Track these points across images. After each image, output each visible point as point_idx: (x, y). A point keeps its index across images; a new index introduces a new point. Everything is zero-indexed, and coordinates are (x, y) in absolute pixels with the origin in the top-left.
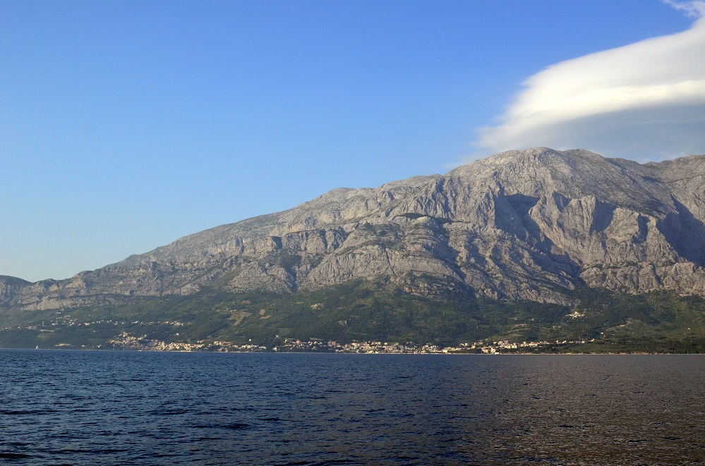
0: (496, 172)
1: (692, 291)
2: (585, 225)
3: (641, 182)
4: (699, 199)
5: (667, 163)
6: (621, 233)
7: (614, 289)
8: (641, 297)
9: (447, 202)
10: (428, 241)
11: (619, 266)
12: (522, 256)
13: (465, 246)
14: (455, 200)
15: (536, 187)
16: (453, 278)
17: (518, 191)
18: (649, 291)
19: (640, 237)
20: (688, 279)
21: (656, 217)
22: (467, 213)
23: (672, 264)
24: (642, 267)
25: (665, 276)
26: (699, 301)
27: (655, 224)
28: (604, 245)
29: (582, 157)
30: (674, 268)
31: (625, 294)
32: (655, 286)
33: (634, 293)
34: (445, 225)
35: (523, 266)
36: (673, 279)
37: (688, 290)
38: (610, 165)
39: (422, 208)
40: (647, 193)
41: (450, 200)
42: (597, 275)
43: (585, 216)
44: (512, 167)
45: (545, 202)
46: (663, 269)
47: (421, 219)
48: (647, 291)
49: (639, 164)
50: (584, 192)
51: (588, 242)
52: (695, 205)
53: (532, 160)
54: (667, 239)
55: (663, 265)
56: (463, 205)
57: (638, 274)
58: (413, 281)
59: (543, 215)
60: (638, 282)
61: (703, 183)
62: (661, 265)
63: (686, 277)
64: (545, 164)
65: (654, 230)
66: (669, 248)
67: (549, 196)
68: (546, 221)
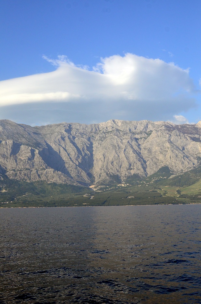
1: (53, 181)
2: (8, 152)
3: (32, 135)
4: (56, 142)
5: (43, 127)
6: (23, 156)
7: (20, 180)
8: (32, 183)
11: (22, 170)
18: (35, 181)
19: (31, 158)
20: (51, 176)
21: (38, 149)
23: (45, 169)
24: (32, 171)
25: (42, 174)
26: (56, 185)
27: (38, 152)
28: (16, 161)
29: (7, 123)
30: (45, 171)
31: (25, 182)
32: (37, 179)
33: (29, 182)
36: (45, 176)
37: (51, 180)
38: (19, 127)
40: (35, 139)
42: (13, 174)
43: (8, 148)
46: (41, 171)
48: (34, 181)
49: (31, 127)
50: (8, 138)
51: (9, 160)
52: (54, 145)
54: (43, 159)
55: (41, 170)
57: (31, 173)
60: (30, 177)
61: (58, 136)
62: (40, 170)
63: (50, 175)
65: (38, 155)
66: (44, 163)
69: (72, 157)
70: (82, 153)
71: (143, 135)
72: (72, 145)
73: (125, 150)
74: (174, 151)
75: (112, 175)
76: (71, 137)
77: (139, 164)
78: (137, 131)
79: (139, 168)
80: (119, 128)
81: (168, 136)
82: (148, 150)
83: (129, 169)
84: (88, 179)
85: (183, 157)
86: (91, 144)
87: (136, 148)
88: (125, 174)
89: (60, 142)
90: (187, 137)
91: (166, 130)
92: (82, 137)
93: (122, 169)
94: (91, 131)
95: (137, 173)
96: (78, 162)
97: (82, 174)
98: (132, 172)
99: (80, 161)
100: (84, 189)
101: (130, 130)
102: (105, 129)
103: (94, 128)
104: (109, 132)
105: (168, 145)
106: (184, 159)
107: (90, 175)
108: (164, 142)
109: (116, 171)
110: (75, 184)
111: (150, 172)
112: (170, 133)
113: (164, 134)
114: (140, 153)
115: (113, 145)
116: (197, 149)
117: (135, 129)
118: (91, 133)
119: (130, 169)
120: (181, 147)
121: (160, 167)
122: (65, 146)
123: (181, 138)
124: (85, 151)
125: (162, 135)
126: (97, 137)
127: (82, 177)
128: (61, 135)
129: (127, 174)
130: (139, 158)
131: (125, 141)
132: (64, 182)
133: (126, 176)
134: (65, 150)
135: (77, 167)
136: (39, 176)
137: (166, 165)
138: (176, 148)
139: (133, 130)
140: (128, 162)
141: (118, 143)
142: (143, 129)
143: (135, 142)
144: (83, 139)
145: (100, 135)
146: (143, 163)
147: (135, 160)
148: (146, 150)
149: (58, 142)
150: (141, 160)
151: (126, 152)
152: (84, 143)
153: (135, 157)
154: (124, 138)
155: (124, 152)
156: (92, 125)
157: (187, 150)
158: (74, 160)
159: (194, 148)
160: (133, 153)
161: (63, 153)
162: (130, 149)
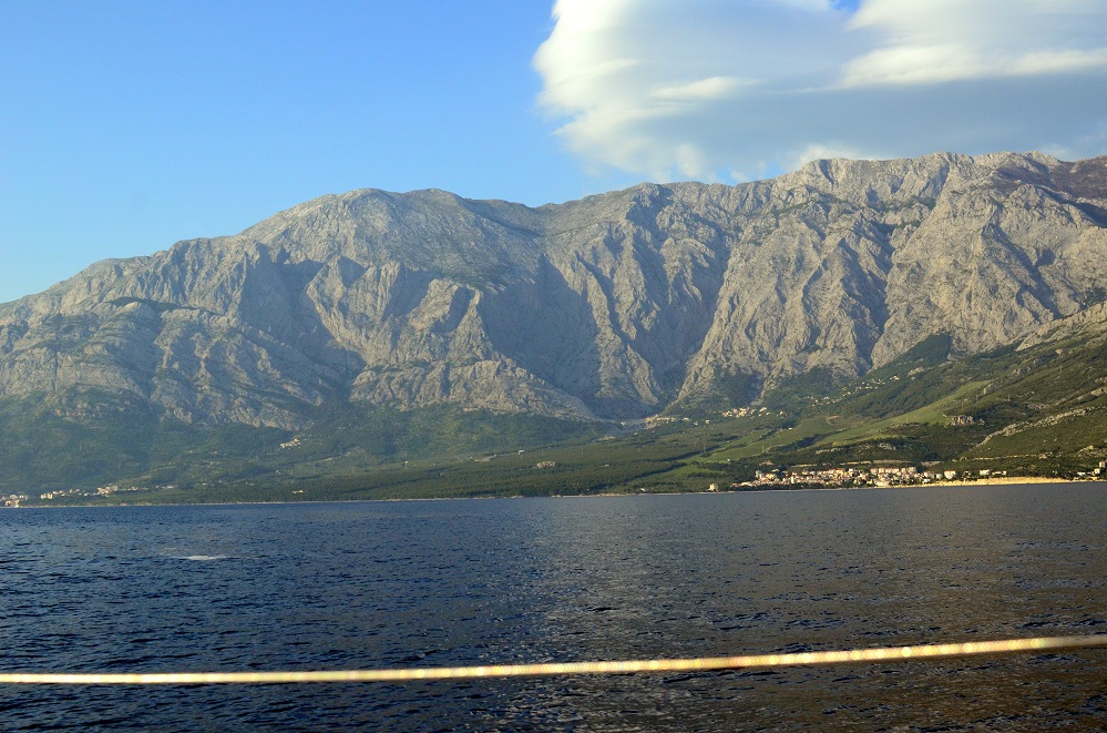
0: (287, 230)
1: (482, 403)
2: (378, 307)
4: (582, 261)
6: (426, 317)
7: (380, 404)
8: (408, 414)
9: (182, 279)
10: (117, 339)
11: (402, 367)
12: (255, 357)
13: (172, 346)
14: (195, 274)
15: (331, 250)
16: (132, 393)
17: (307, 256)
18: (426, 405)
19: (448, 322)
20: (485, 386)
21: (487, 291)
22: (202, 295)
23: (476, 360)
24: (433, 368)
25: (457, 381)
26: (482, 419)
27: (477, 302)
28: (396, 335)
29: (426, 202)
30: (473, 368)
31: (391, 410)
32: (436, 398)
33: (404, 409)
34: (164, 314)
35: (252, 372)
36: (466, 385)
37: (477, 401)
38: (462, 211)
39: (142, 289)
40: (503, 255)
41: (189, 276)
42: (368, 383)
43: (380, 294)
44: (311, 220)
45: (326, 275)
46: (460, 370)
47: (130, 306)
51: (375, 332)
52: (570, 271)
53: (339, 209)
54: (486, 327)
55: (463, 365)
56: (203, 283)
57: (425, 378)
58: (70, 400)
59: (322, 294)
60: (418, 391)
61: (596, 235)
62: (459, 363)
63: (484, 382)
64: (355, 215)
65: (472, 312)
66: (482, 339)
67: (333, 264)
68: (323, 303)
69: (622, 311)
70: (666, 297)
71: (915, 214)
72: (633, 264)
73: (817, 275)
74: (989, 271)
75: (734, 374)
76: (648, 236)
77: (848, 325)
78: (901, 199)
79: (844, 345)
80: (836, 191)
81: (989, 210)
82: (913, 271)
83: (806, 348)
84: (654, 392)
85: (1020, 291)
86: (724, 255)
87: (868, 263)
88: (782, 370)
89: (596, 257)
90: (1073, 210)
91: (992, 187)
92: (690, 236)
93: (780, 350)
94: (737, 209)
95: (829, 361)
96: (640, 328)
98: (814, 360)
99: (646, 324)
100: (584, 430)
101: (872, 195)
102: (784, 198)
103: (751, 196)
104: (794, 207)
105: (978, 247)
106: (1020, 302)
107: (670, 377)
108: (970, 238)
109: (757, 358)
110: (558, 414)
111: (881, 355)
112: (1003, 198)
113: (979, 204)
114: (881, 284)
115: (782, 257)
117: (894, 190)
118: (734, 216)
119: (811, 347)
120: (1034, 251)
121: (923, 337)
122: (613, 271)
123: (1043, 217)
124: (684, 286)
125: (967, 210)
126: (748, 233)
127: (631, 383)
128: (610, 230)
129: (789, 368)
130: (854, 306)
131: (831, 241)
132: (521, 405)
133: (783, 375)
134: (606, 286)
135: (627, 349)
136: (446, 387)
137: (948, 330)
138: (1008, 257)
139: (885, 193)
140: (809, 324)
141: (803, 248)
142: (924, 190)
143: (870, 243)
144: (691, 242)
145: (760, 223)
146: (868, 324)
147: (836, 313)
148: (906, 272)
149: (588, 257)
150: (863, 313)
151: (819, 284)
152: (692, 255)
153: (839, 303)
154: (835, 227)
155: (810, 282)
156: (747, 184)
157: (1060, 264)
158: (625, 321)
159: (1091, 255)
160: (841, 285)
161: (597, 298)
162: (841, 269)
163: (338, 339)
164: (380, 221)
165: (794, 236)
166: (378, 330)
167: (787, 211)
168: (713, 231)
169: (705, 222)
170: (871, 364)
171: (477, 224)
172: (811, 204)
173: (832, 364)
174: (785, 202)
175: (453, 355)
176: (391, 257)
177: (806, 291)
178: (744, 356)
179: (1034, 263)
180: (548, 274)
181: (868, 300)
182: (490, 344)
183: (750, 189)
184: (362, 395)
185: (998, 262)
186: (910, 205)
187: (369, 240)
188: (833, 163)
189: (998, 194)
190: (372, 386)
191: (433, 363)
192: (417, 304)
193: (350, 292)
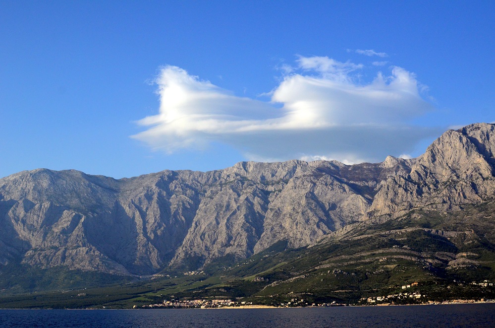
0: (4, 186)
1: (78, 266)
2: (39, 222)
4: (134, 204)
6: (60, 227)
7: (34, 265)
8: (45, 270)
15: (22, 195)
17: (11, 198)
18: (53, 267)
19: (69, 230)
20: (81, 259)
24: (60, 250)
27: (83, 221)
28: (45, 234)
29: (68, 175)
30: (76, 250)
32: (59, 264)
33: (44, 268)
37: (76, 265)
40: (98, 200)
43: (40, 216)
44: (15, 182)
45: (17, 206)
46: (71, 251)
51: (36, 233)
52: (128, 208)
53: (28, 177)
57: (55, 254)
59: (15, 215)
60: (51, 260)
61: (141, 193)
62: (71, 248)
63: (80, 257)
64: (34, 180)
65: (80, 225)
66: (83, 237)
67: (21, 202)
68: (15, 219)
69: (149, 227)
70: (169, 221)
71: (280, 187)
72: (156, 205)
73: (234, 213)
74: (306, 213)
75: (193, 256)
76: (164, 193)
77: (244, 235)
78: (275, 180)
79: (242, 244)
80: (248, 176)
81: (309, 186)
82: (276, 212)
83: (226, 245)
84: (158, 263)
85: (319, 222)
86: (197, 202)
87: (257, 208)
88: (214, 255)
90: (346, 186)
91: (312, 176)
92: (183, 194)
93: (214, 246)
94: (206, 183)
95: (234, 251)
96: (156, 234)
97: (152, 254)
98: (228, 250)
99: (159, 232)
100: (122, 279)
101: (263, 178)
102: (225, 178)
103: (212, 177)
104: (229, 182)
105: (303, 202)
106: (318, 226)
107: (166, 256)
108: (301, 198)
109: (204, 249)
110: (111, 272)
111: (257, 249)
112: (316, 180)
113: (306, 183)
114: (262, 217)
115: (220, 204)
116: (358, 208)
117: (273, 176)
118: (204, 185)
119: (228, 244)
120: (328, 204)
121: (276, 241)
122: (147, 209)
123: (333, 189)
125: (301, 185)
126: (208, 193)
127: (149, 259)
128: (148, 191)
129: (217, 254)
130: (248, 227)
131: (242, 198)
132: (95, 268)
133: (214, 257)
134: (143, 215)
135: (148, 244)
136: (64, 258)
137: (287, 238)
138: (316, 207)
139: (269, 177)
140: (228, 234)
141: (230, 201)
142: (285, 176)
143: (259, 199)
144: (183, 196)
145: (214, 189)
146: (254, 235)
147: (240, 230)
148: (273, 212)
149: (137, 202)
150: (252, 230)
151: (234, 217)
152: (183, 202)
153: (241, 225)
154: (245, 192)
155: (230, 216)
156: (211, 172)
157: (339, 210)
158: (150, 232)
159: (352, 206)
160: (244, 217)
161: (138, 220)
162: (245, 210)
163: (20, 236)
164: (45, 183)
165: (227, 195)
166: (38, 232)
167: (226, 184)
168: (193, 192)
169: (191, 188)
170: (253, 253)
171: (89, 186)
172: (236, 181)
173: (236, 252)
174: (226, 180)
175: (69, 244)
176: (47, 200)
177: (228, 220)
178: (199, 248)
179: (327, 209)
180: (118, 208)
181: (255, 224)
182: (86, 240)
183: (212, 174)
184: (26, 261)
185: (311, 209)
186: (278, 183)
187: (39, 192)
188: (248, 163)
189: (314, 179)
190: (32, 257)
191: (60, 248)
192: (57, 221)
193: (27, 214)
